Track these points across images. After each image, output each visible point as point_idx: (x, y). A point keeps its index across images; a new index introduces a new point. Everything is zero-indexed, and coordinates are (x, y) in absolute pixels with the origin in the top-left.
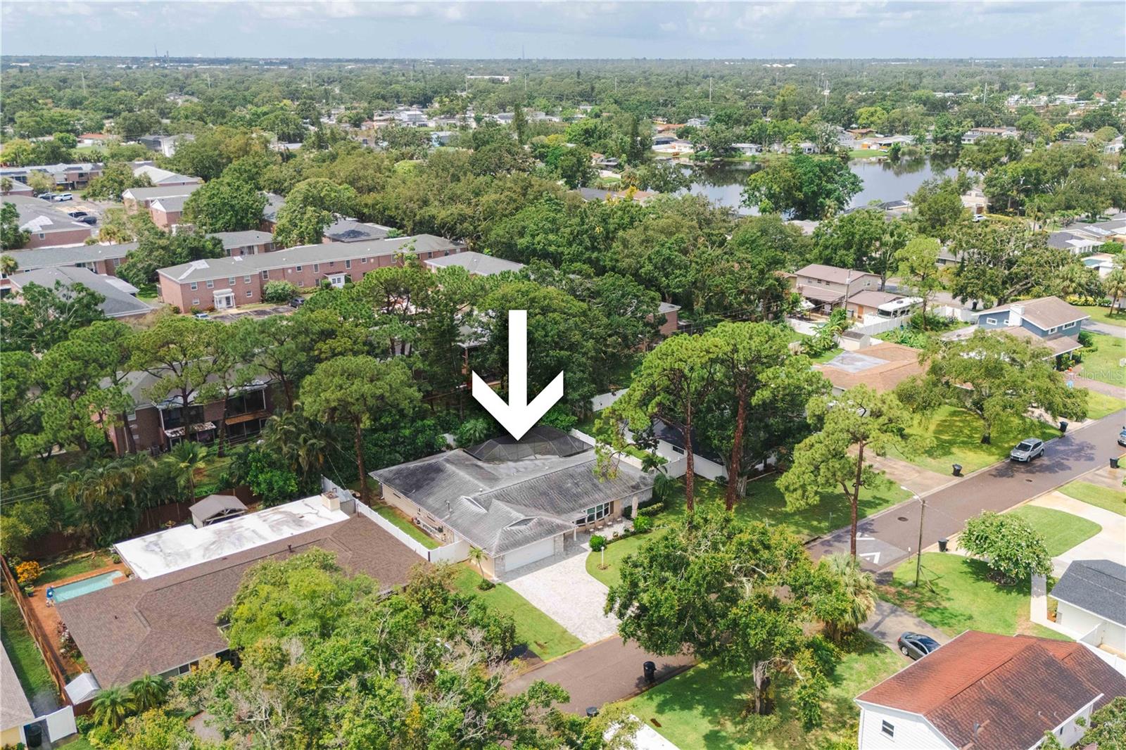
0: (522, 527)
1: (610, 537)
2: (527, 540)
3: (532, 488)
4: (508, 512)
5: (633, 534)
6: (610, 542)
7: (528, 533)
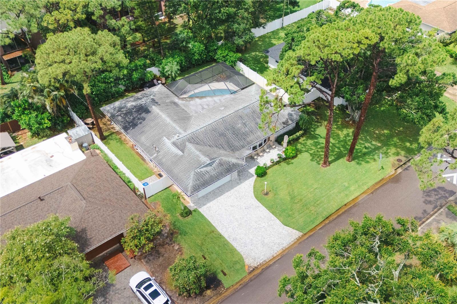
0: (209, 169)
1: (269, 164)
2: (213, 180)
3: (214, 130)
4: (198, 156)
5: (285, 159)
6: (269, 167)
7: (213, 173)
